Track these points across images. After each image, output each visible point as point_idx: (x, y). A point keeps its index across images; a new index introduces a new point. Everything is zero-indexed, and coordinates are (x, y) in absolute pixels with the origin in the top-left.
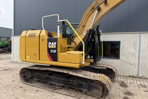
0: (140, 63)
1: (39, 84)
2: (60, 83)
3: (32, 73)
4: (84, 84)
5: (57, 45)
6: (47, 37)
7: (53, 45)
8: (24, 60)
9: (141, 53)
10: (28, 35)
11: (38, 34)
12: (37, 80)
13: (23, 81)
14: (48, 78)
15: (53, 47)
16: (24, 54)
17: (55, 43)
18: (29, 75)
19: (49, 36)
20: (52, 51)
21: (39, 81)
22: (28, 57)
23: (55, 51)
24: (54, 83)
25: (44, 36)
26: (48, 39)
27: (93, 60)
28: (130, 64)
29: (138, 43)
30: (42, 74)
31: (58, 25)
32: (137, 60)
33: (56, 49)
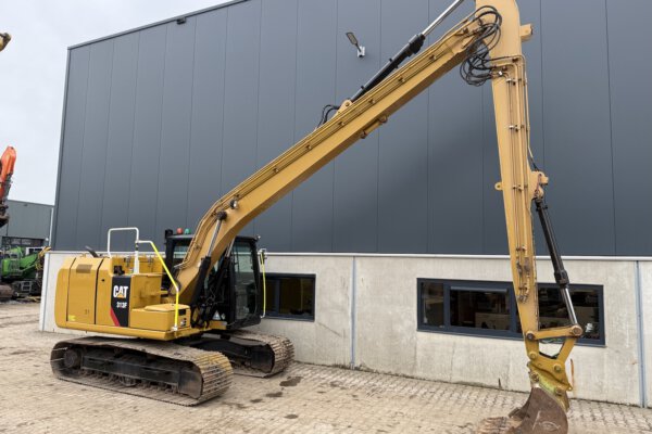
0: (356, 330)
1: (93, 380)
2: (133, 374)
3: (79, 355)
4: (175, 372)
5: (128, 291)
6: (112, 275)
7: (121, 292)
8: (64, 323)
9: (357, 305)
10: (75, 267)
11: (94, 268)
12: (89, 371)
13: (58, 374)
14: (109, 363)
15: (121, 296)
16: (65, 312)
17: (126, 288)
18: (72, 359)
19: (115, 272)
20: (119, 304)
21: (93, 372)
22: (71, 317)
23: (124, 305)
24: (122, 375)
25: (105, 272)
26: (114, 279)
27: (226, 323)
28: (336, 333)
29: (351, 279)
30: (100, 356)
31: (137, 249)
32: (350, 323)
33: (127, 300)
